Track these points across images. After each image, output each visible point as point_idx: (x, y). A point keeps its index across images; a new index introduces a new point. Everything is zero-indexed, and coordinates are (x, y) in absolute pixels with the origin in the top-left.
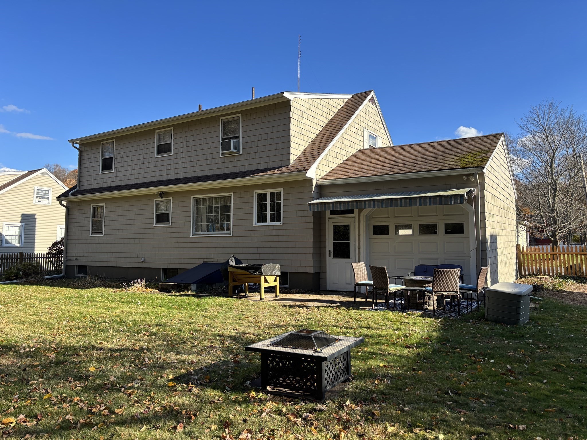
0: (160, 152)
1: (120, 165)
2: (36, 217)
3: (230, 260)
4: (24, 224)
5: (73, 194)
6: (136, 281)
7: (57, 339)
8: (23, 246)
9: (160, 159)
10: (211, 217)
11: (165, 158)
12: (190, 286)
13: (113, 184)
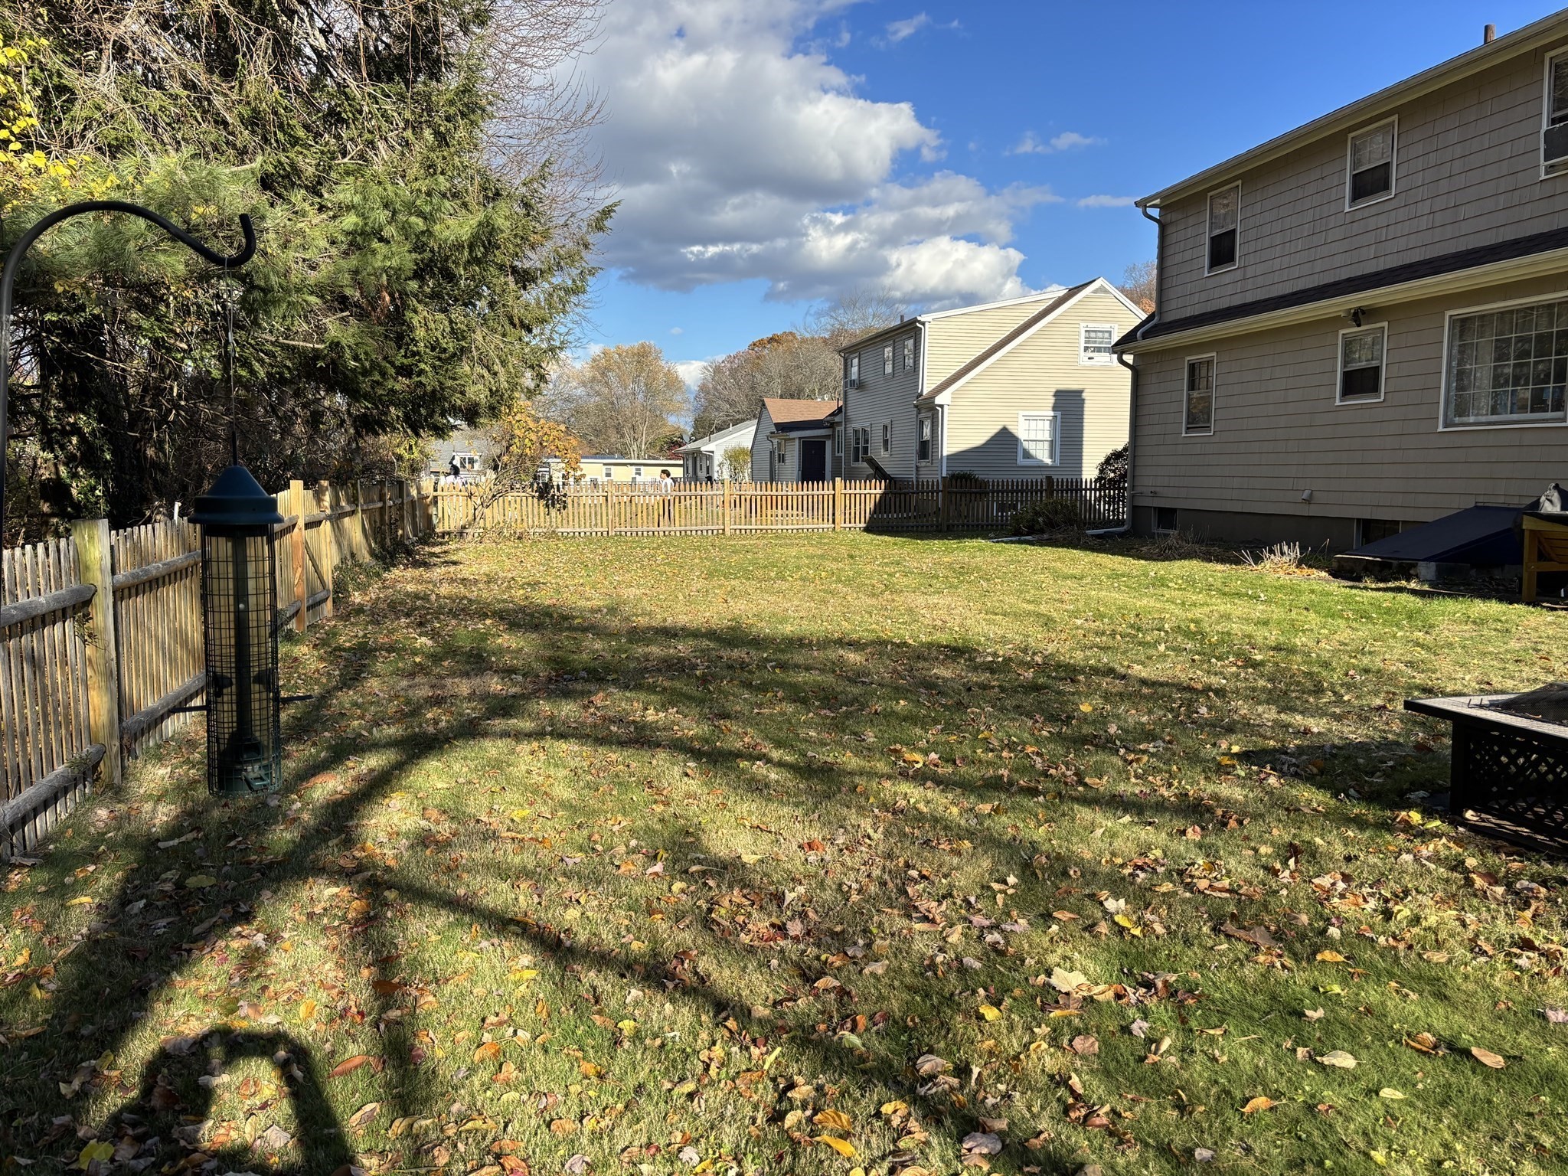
0: (1358, 194)
1: (1252, 247)
2: (1084, 395)
3: (1543, 498)
4: (1059, 414)
5: (1145, 336)
6: (1277, 548)
7: (1051, 648)
8: (1057, 463)
9: (1359, 215)
10: (1506, 371)
11: (1373, 210)
12: (1415, 566)
13: (1237, 301)
